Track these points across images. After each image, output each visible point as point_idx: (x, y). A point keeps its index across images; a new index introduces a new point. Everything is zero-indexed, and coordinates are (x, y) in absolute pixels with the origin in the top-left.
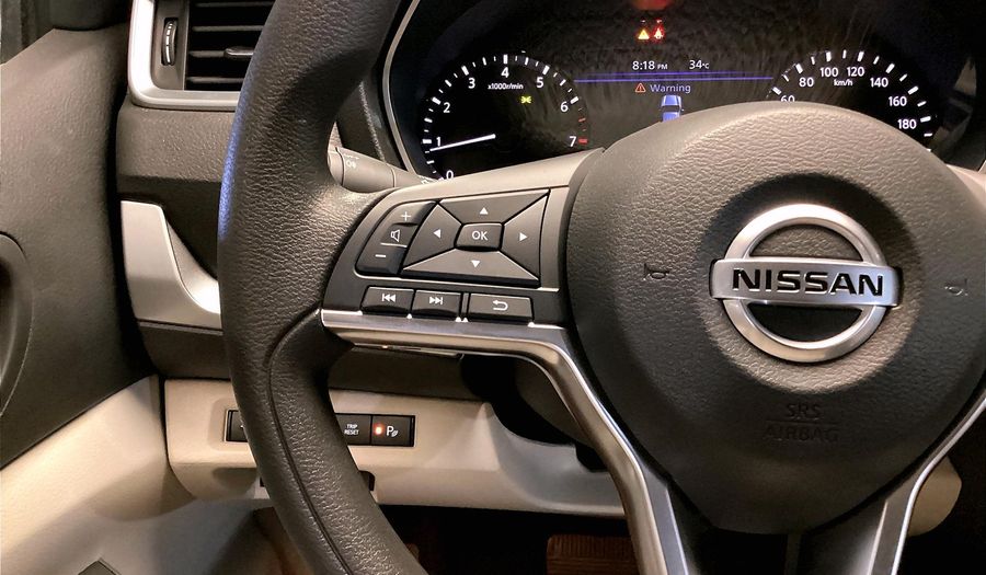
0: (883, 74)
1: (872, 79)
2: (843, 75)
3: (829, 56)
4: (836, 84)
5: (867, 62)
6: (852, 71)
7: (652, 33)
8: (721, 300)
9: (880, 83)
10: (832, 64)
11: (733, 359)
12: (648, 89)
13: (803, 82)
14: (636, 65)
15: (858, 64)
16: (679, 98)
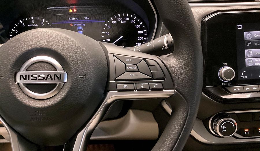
0: (134, 20)
1: (131, 21)
2: (124, 20)
3: (119, 15)
4: (122, 22)
5: (129, 17)
6: (126, 19)
7: (73, 10)
8: (18, 84)
9: (133, 22)
10: (120, 17)
11: (20, 100)
12: (73, 25)
13: (113, 22)
14: (70, 19)
15: (127, 17)
16: (82, 27)
